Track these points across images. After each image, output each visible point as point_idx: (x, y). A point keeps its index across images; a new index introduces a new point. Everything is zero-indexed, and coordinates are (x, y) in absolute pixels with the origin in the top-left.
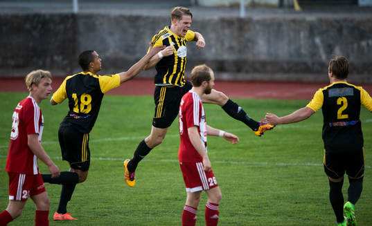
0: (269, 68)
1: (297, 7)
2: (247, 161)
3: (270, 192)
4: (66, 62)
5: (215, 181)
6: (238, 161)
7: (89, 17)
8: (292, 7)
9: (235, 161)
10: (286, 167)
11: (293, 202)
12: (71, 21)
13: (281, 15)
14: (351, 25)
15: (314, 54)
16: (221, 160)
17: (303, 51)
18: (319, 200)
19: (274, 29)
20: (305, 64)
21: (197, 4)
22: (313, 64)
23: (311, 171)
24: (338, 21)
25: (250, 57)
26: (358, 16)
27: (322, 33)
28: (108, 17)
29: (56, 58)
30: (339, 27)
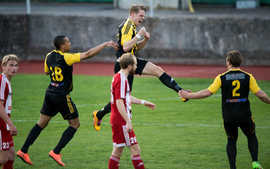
0: (171, 54)
1: (192, 10)
2: (155, 123)
3: (173, 145)
4: (21, 50)
5: (135, 140)
6: (149, 123)
7: (39, 17)
8: (188, 9)
9: (147, 123)
10: (184, 127)
11: (189, 153)
12: (25, 20)
13: (180, 16)
14: (231, 23)
15: (204, 44)
16: (136, 122)
17: (196, 42)
18: (208, 151)
19: (175, 25)
20: (198, 51)
21: (118, 7)
22: (204, 51)
23: (202, 130)
24: (221, 20)
25: (157, 46)
26: (236, 16)
27: (210, 29)
28: (52, 17)
29: (14, 47)
30: (222, 24)
